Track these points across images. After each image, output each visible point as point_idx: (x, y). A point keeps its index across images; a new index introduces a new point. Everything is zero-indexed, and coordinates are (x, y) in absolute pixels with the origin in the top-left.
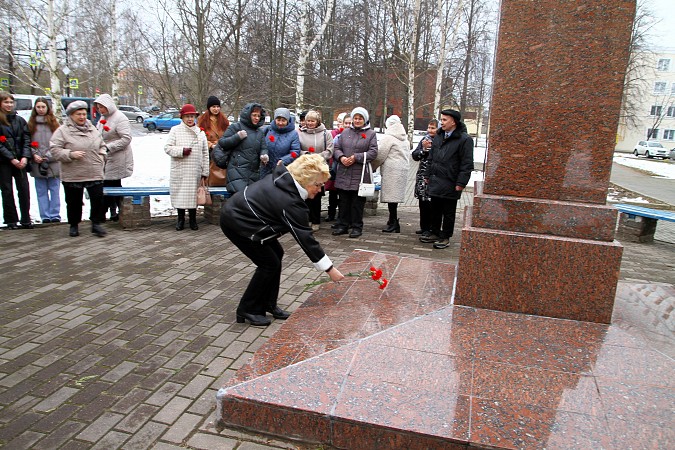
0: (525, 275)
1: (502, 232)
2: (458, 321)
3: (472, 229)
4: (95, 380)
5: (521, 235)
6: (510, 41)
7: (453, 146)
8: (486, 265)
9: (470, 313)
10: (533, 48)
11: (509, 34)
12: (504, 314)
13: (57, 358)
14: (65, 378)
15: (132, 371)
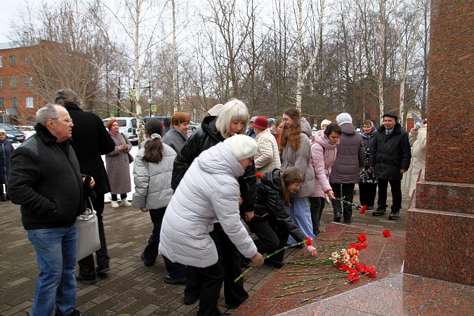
0: (467, 251)
1: (442, 213)
2: (408, 289)
3: (416, 210)
5: (460, 215)
6: (439, 55)
8: (431, 241)
9: (419, 281)
10: (461, 58)
11: (438, 49)
12: (450, 284)
13: (107, 298)
14: (109, 314)
15: (154, 313)
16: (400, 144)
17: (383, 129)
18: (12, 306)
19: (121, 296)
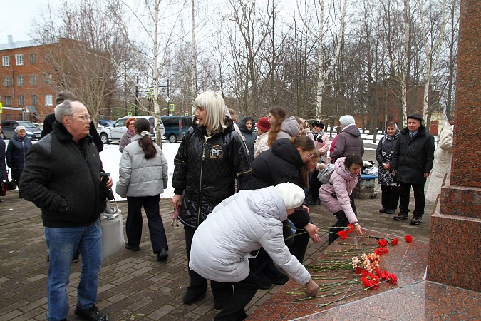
1: (468, 219)
2: (431, 297)
3: (440, 216)
4: (143, 317)
6: (469, 55)
7: (421, 142)
8: (456, 248)
9: (442, 289)
11: (467, 49)
13: (123, 297)
14: (125, 313)
15: (170, 313)
16: (424, 147)
17: (406, 131)
18: (31, 302)
19: (137, 296)
